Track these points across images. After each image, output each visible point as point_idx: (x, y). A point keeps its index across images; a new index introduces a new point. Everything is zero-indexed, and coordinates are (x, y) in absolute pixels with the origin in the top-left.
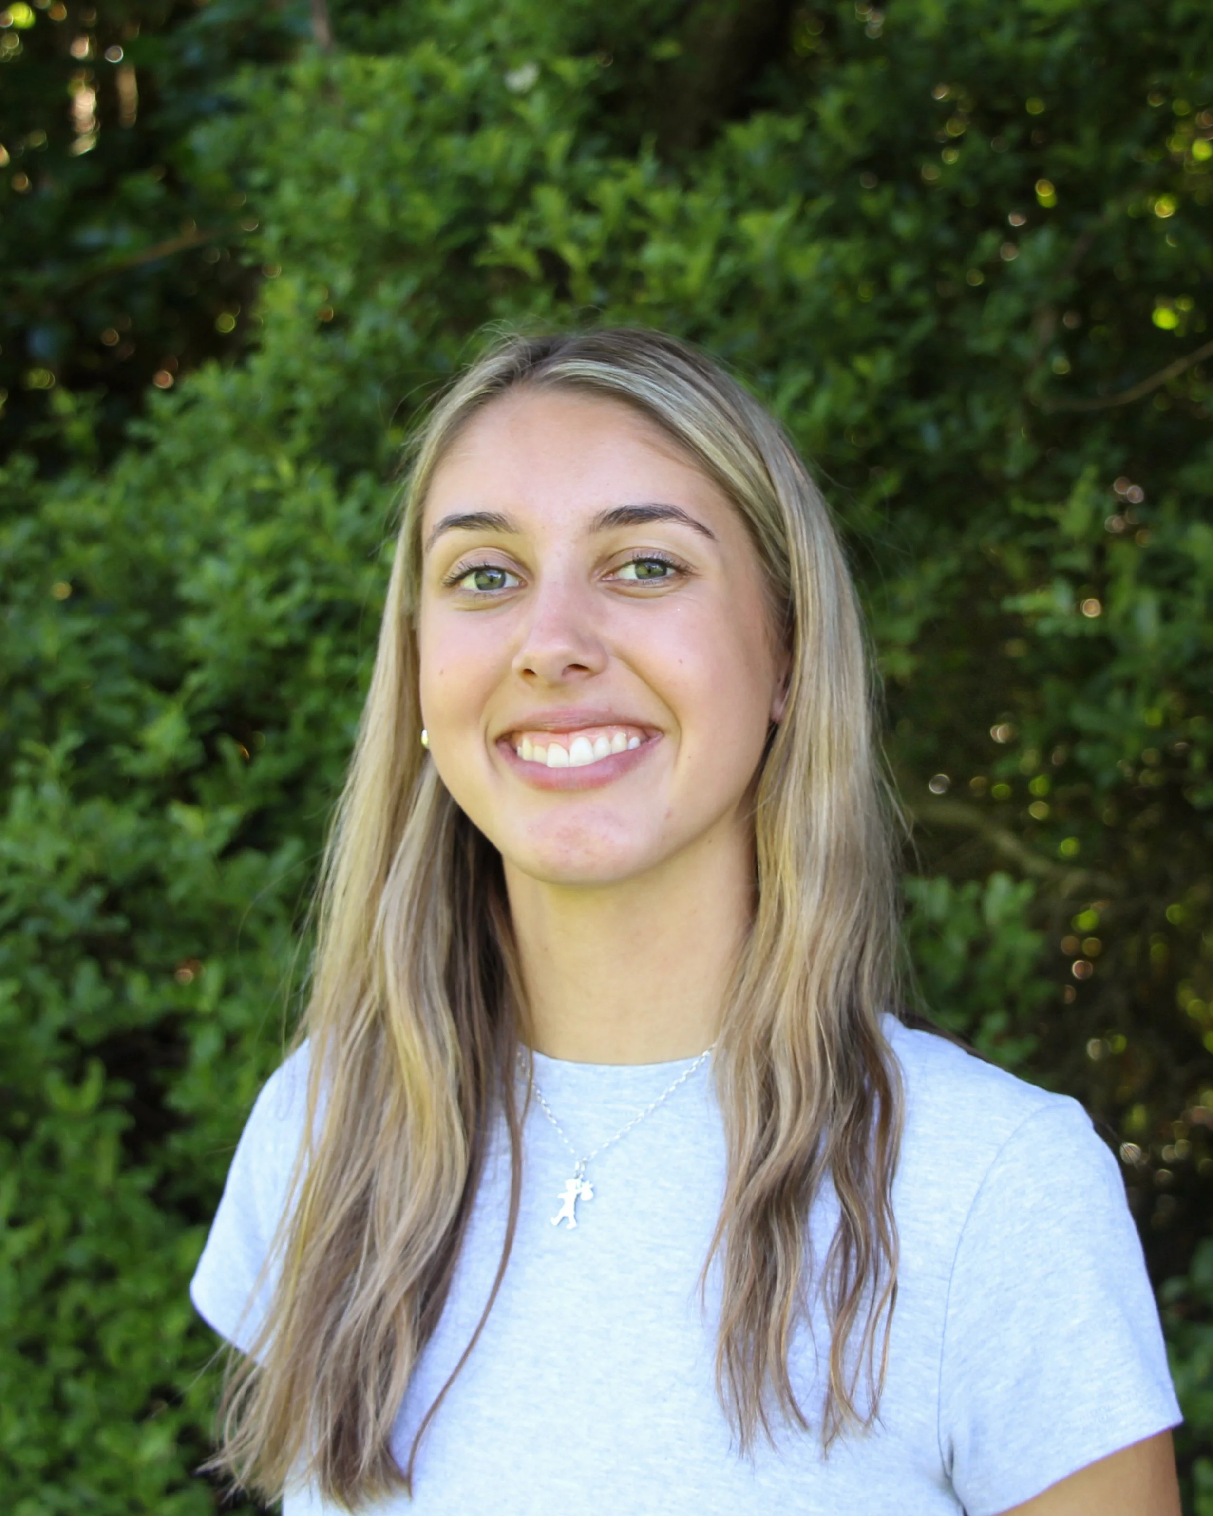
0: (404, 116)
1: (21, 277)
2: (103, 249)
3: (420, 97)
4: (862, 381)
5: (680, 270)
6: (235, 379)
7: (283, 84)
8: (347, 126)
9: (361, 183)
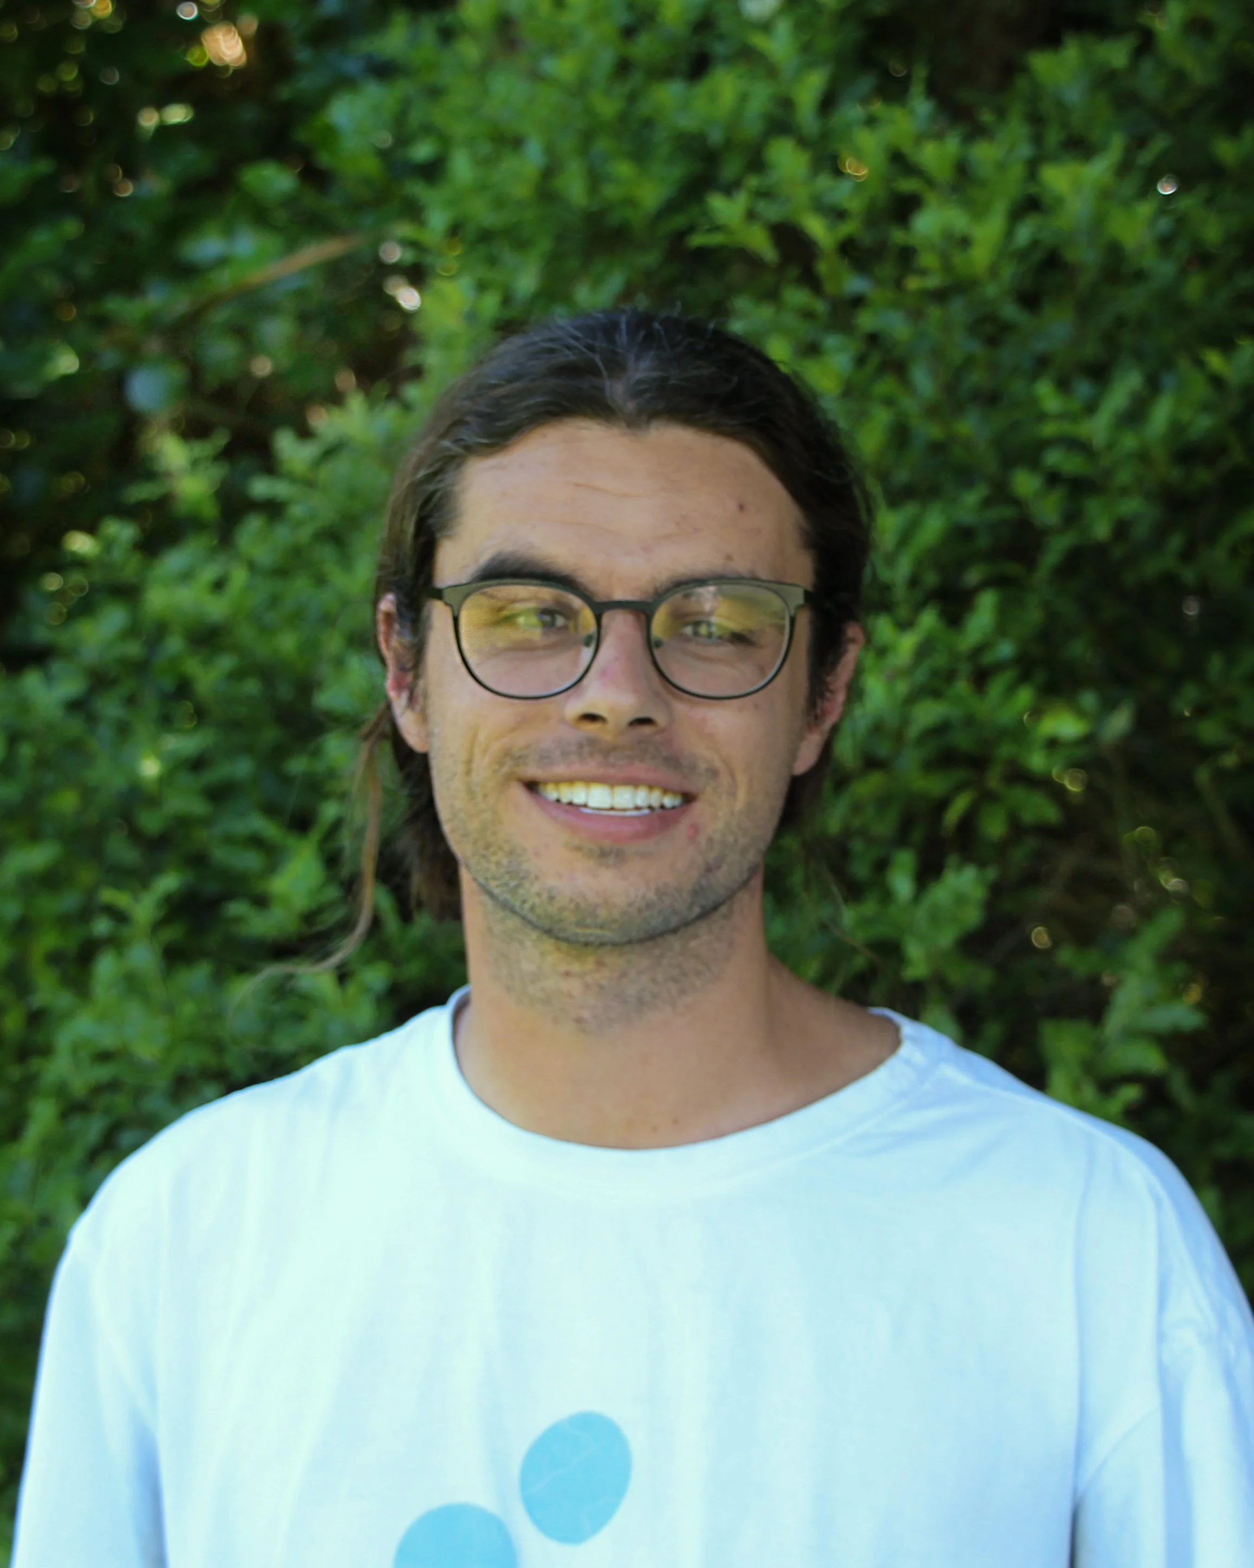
0: (607, 58)
1: (115, 305)
2: (222, 262)
3: (629, 32)
4: (1217, 382)
5: (965, 242)
6: (389, 415)
7: (447, 35)
8: (536, 76)
9: (550, 150)
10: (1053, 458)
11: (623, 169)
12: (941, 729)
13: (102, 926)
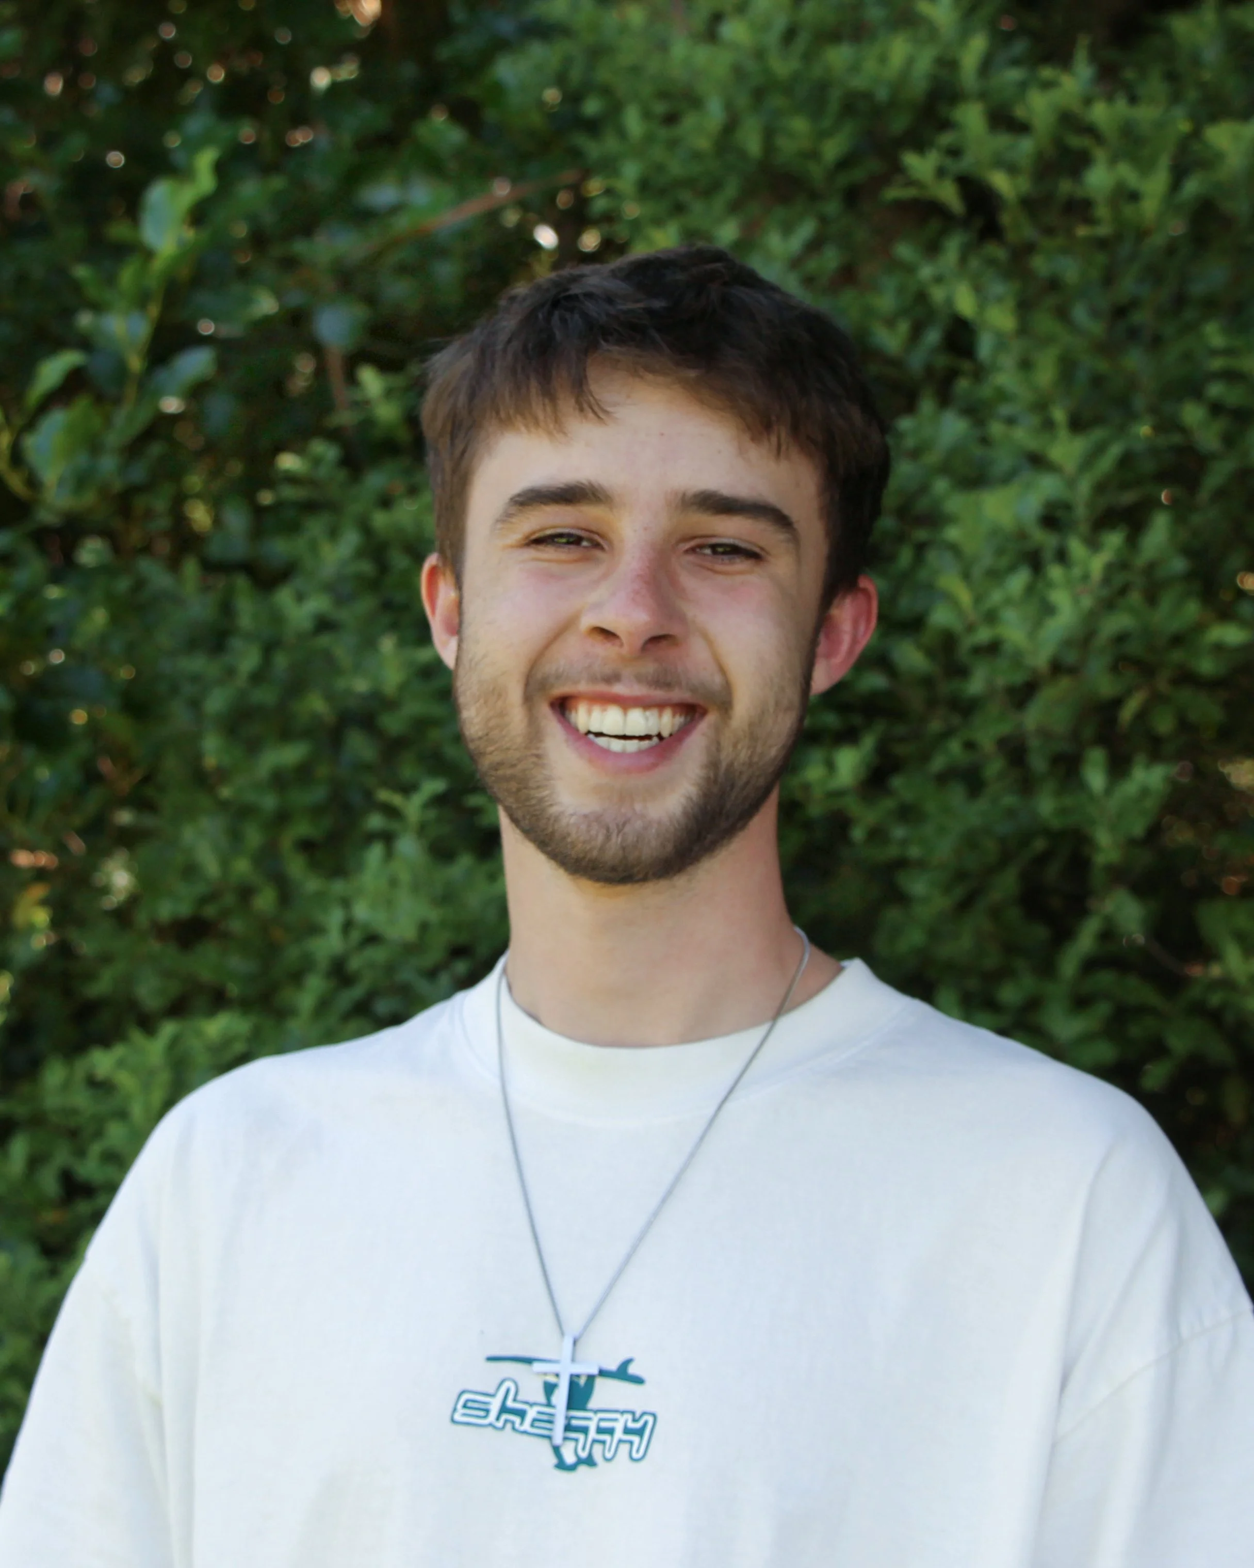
2: (396, 209)
5: (1133, 195)
9: (729, 106)
10: (1215, 390)
11: (800, 125)
12: (1121, 638)
13: (375, 821)
